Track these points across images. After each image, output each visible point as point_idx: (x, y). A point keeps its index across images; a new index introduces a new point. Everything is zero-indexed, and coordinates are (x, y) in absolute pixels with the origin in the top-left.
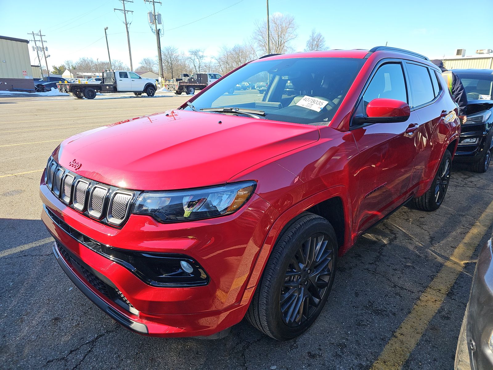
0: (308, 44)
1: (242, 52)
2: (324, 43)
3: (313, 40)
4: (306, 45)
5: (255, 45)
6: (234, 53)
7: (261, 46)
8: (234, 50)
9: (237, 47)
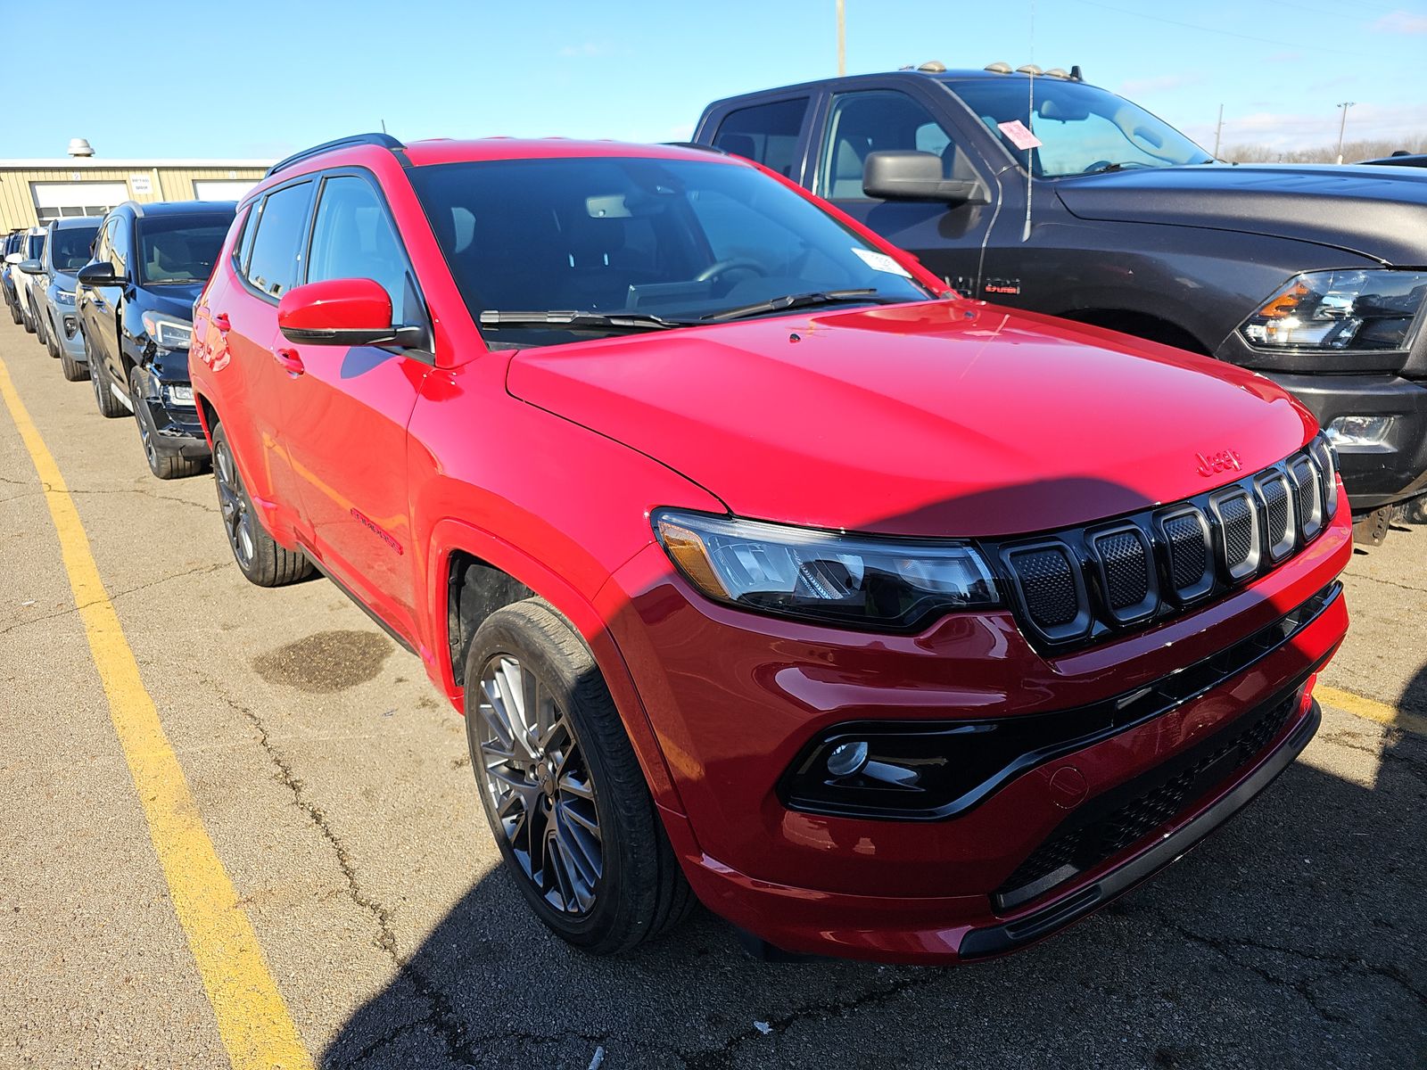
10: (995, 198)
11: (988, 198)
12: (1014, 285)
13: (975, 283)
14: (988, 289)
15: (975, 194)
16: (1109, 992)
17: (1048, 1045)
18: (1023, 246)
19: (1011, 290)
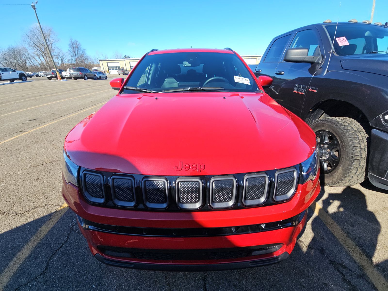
0: (70, 46)
1: (17, 51)
2: (81, 46)
3: (73, 44)
4: (68, 47)
5: (26, 46)
6: (9, 52)
7: (31, 46)
8: (9, 50)
9: (11, 47)
10: (322, 62)
11: (320, 62)
12: (316, 89)
13: (307, 88)
14: (309, 90)
15: (317, 61)
16: (168, 285)
17: (141, 285)
18: (323, 77)
19: (315, 91)
